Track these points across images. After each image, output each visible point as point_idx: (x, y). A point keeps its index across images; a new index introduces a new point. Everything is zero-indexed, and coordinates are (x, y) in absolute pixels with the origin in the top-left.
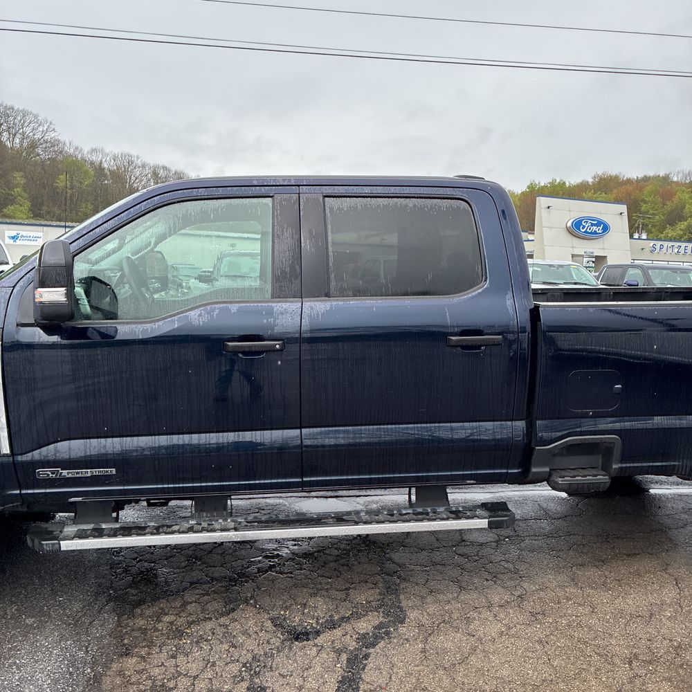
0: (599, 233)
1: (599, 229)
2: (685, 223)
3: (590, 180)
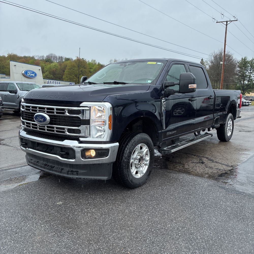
0: (33, 76)
1: (33, 75)
2: (45, 74)
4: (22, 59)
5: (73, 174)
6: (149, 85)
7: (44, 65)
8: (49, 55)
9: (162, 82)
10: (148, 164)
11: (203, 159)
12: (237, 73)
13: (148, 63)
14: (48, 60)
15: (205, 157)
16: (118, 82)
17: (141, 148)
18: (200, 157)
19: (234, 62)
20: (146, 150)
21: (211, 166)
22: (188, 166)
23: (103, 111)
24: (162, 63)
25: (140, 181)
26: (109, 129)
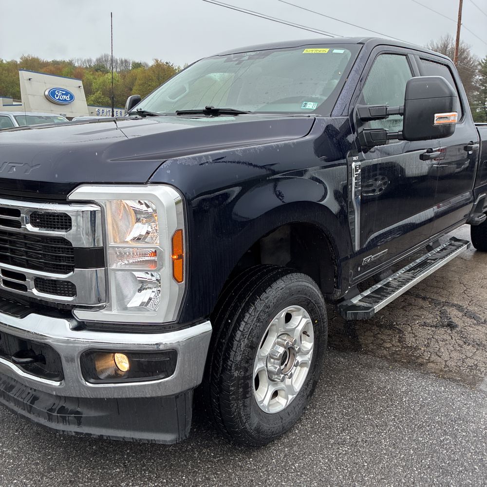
0: (68, 101)
1: (67, 98)
2: (94, 96)
3: (19, 61)
4: (47, 67)
5: (64, 420)
6: (313, 116)
7: (92, 77)
8: (102, 57)
9: (352, 107)
10: (310, 362)
11: (448, 311)
12: (478, 85)
13: (305, 52)
14: (100, 68)
15: (453, 305)
16: (218, 110)
17: (288, 317)
18: (439, 304)
19: (472, 62)
20: (304, 321)
21: (476, 337)
22: (414, 339)
23: (150, 217)
24: (348, 51)
25: (284, 422)
26: (174, 282)
